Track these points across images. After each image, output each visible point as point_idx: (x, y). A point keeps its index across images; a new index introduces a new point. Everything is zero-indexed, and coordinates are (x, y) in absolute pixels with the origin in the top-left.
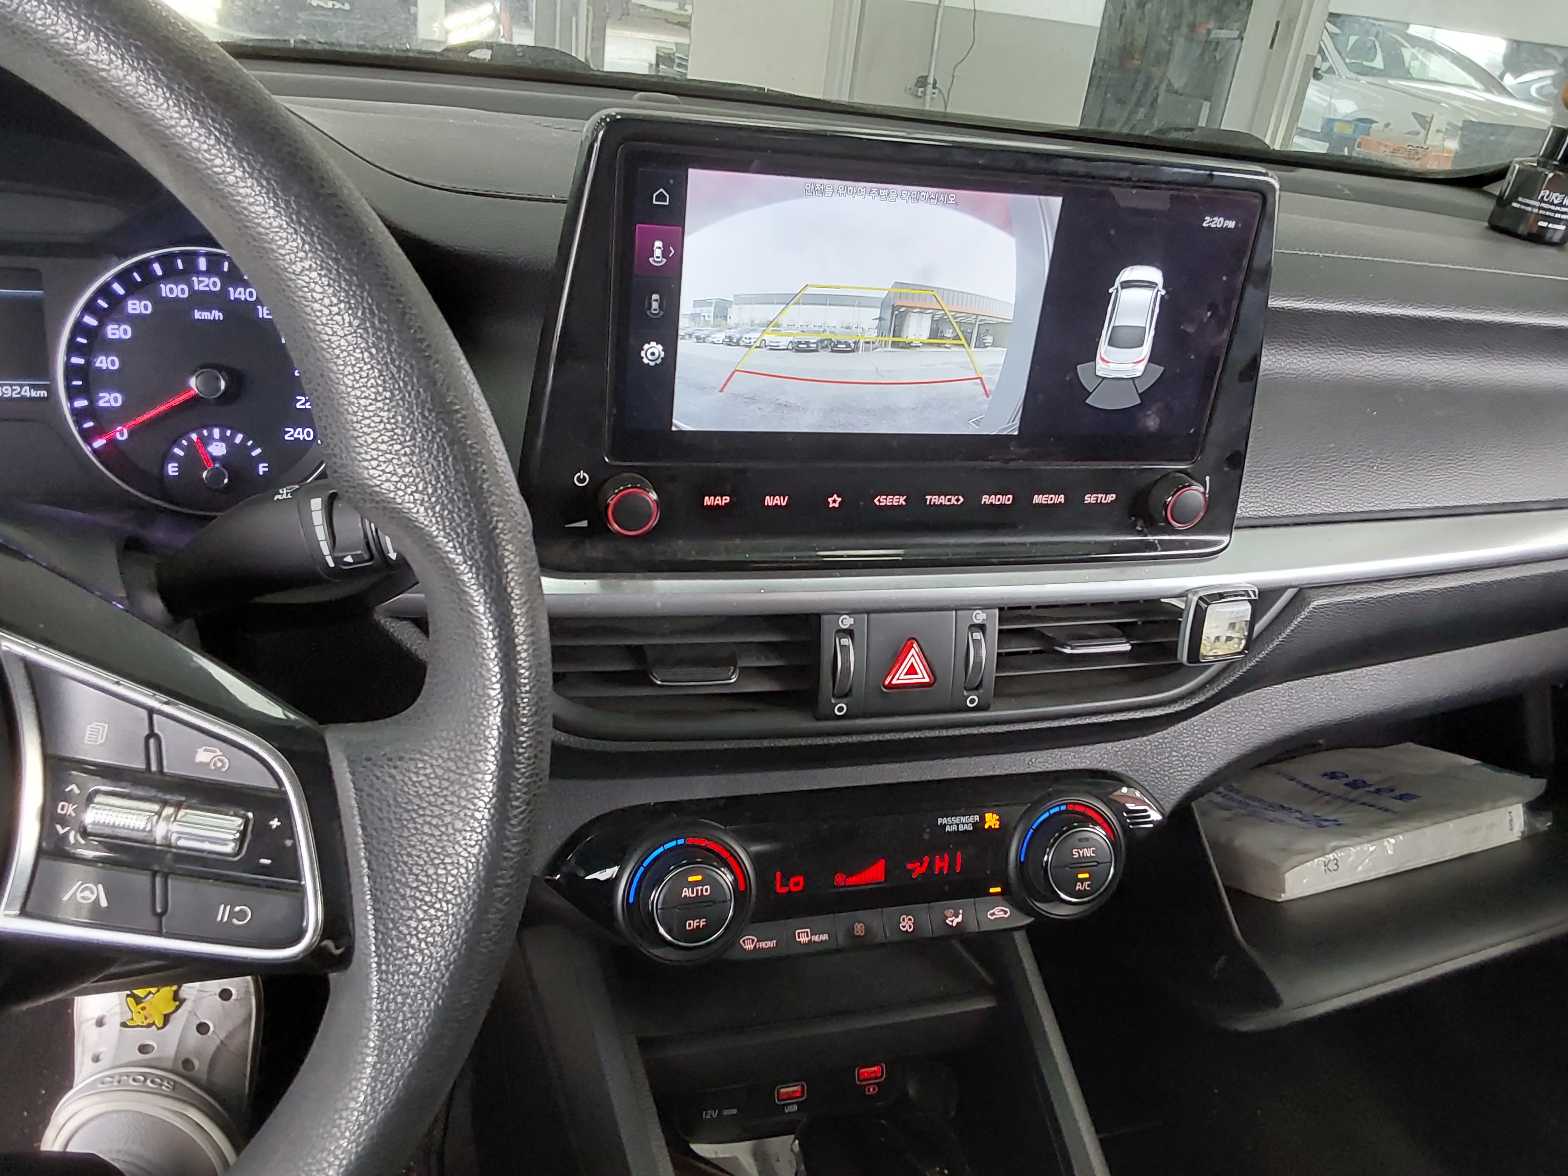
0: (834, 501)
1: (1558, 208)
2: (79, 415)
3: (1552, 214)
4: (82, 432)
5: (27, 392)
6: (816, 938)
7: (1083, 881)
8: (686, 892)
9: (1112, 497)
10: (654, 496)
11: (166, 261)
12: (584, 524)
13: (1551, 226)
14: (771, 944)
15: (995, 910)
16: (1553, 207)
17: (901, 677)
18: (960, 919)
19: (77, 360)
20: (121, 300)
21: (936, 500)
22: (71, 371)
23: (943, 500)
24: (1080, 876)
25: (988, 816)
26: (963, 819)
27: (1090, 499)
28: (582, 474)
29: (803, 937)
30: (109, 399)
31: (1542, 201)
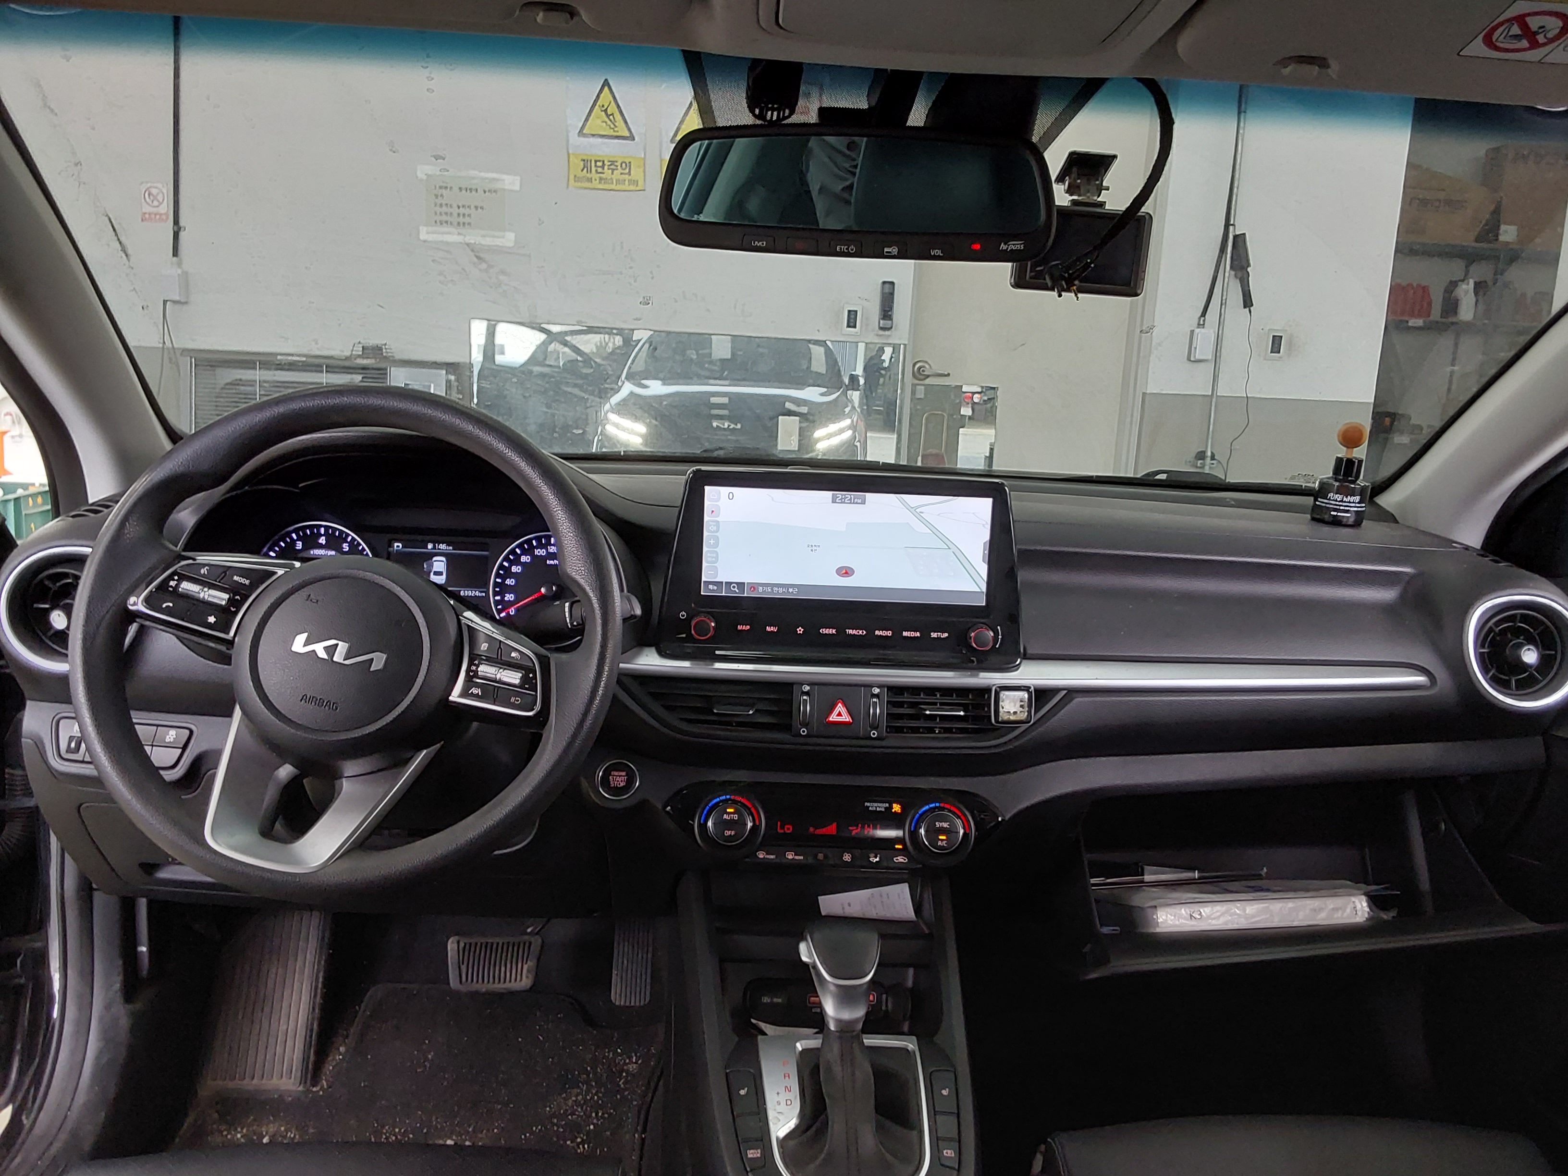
0: (800, 630)
1: (1340, 503)
2: (497, 603)
3: (1338, 507)
4: (497, 609)
5: (477, 594)
6: (797, 857)
7: (942, 840)
8: (725, 816)
9: (946, 635)
10: (713, 624)
11: (538, 539)
12: (684, 636)
13: (1339, 514)
14: (772, 857)
15: (898, 858)
16: (1337, 503)
17: (833, 718)
18: (878, 859)
19: (499, 580)
20: (520, 556)
21: (850, 632)
22: (496, 584)
23: (854, 632)
24: (941, 837)
25: (895, 805)
26: (880, 805)
27: (934, 635)
28: (683, 613)
29: (790, 856)
30: (509, 597)
31: (1329, 499)
